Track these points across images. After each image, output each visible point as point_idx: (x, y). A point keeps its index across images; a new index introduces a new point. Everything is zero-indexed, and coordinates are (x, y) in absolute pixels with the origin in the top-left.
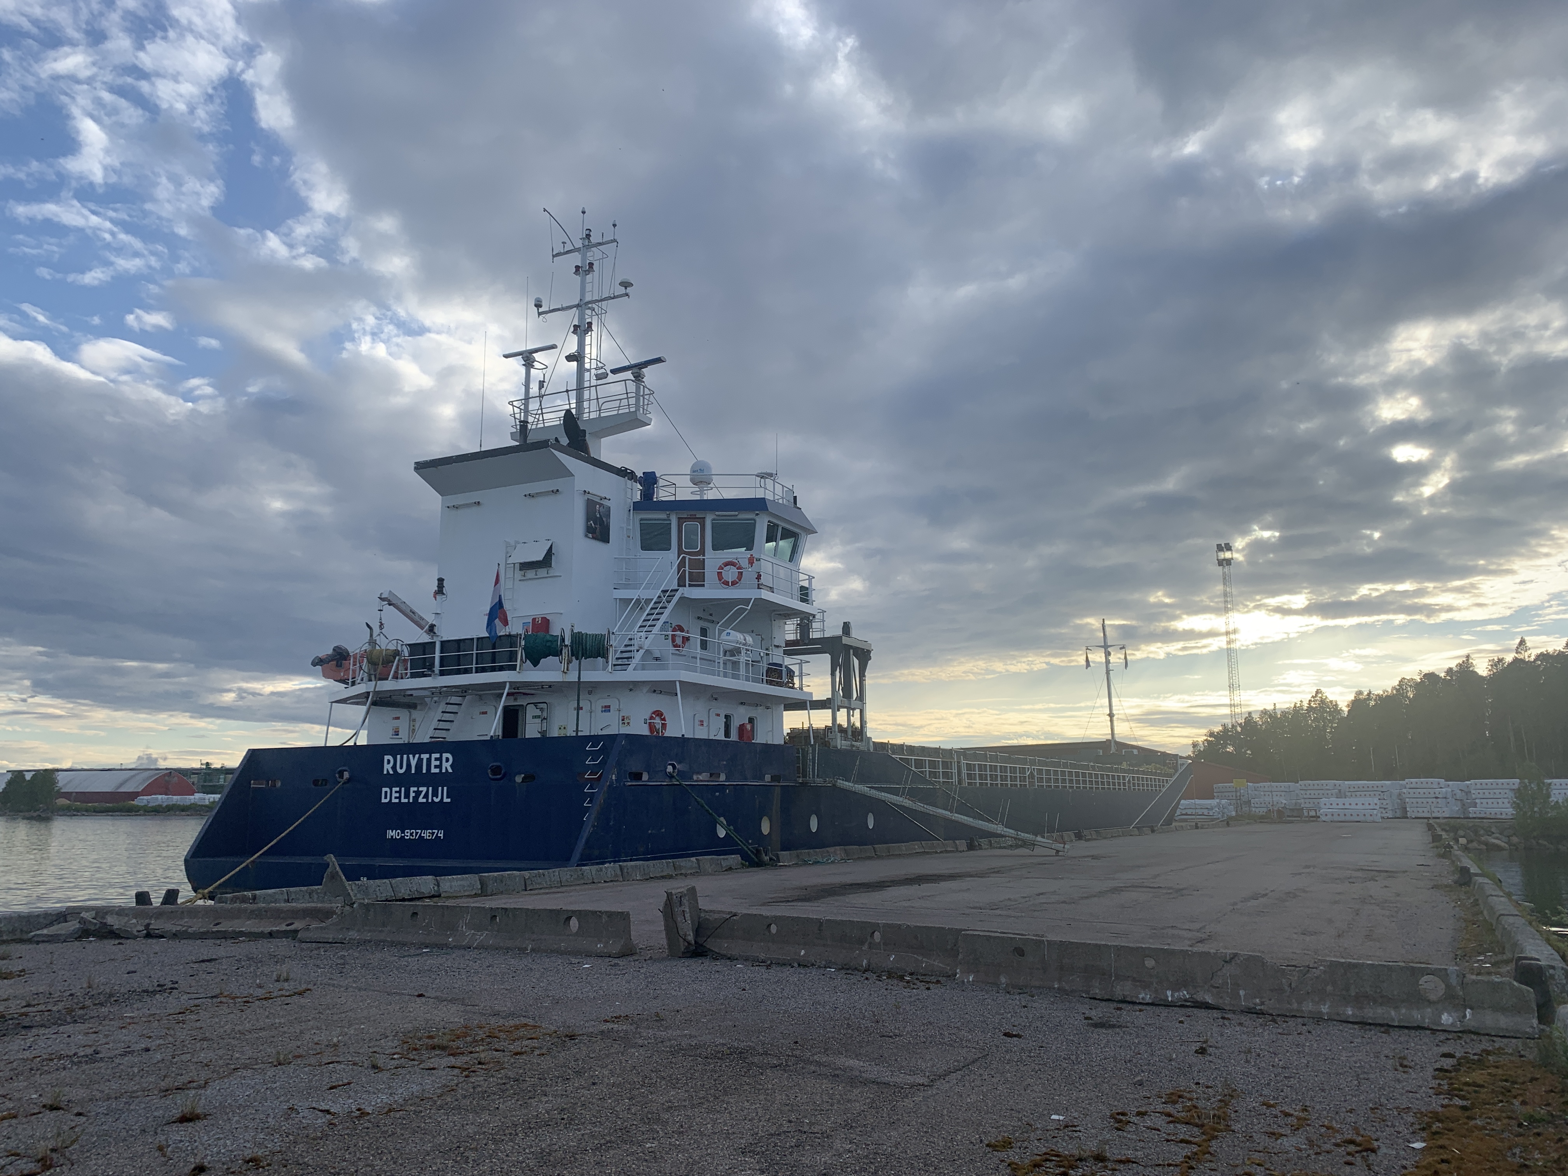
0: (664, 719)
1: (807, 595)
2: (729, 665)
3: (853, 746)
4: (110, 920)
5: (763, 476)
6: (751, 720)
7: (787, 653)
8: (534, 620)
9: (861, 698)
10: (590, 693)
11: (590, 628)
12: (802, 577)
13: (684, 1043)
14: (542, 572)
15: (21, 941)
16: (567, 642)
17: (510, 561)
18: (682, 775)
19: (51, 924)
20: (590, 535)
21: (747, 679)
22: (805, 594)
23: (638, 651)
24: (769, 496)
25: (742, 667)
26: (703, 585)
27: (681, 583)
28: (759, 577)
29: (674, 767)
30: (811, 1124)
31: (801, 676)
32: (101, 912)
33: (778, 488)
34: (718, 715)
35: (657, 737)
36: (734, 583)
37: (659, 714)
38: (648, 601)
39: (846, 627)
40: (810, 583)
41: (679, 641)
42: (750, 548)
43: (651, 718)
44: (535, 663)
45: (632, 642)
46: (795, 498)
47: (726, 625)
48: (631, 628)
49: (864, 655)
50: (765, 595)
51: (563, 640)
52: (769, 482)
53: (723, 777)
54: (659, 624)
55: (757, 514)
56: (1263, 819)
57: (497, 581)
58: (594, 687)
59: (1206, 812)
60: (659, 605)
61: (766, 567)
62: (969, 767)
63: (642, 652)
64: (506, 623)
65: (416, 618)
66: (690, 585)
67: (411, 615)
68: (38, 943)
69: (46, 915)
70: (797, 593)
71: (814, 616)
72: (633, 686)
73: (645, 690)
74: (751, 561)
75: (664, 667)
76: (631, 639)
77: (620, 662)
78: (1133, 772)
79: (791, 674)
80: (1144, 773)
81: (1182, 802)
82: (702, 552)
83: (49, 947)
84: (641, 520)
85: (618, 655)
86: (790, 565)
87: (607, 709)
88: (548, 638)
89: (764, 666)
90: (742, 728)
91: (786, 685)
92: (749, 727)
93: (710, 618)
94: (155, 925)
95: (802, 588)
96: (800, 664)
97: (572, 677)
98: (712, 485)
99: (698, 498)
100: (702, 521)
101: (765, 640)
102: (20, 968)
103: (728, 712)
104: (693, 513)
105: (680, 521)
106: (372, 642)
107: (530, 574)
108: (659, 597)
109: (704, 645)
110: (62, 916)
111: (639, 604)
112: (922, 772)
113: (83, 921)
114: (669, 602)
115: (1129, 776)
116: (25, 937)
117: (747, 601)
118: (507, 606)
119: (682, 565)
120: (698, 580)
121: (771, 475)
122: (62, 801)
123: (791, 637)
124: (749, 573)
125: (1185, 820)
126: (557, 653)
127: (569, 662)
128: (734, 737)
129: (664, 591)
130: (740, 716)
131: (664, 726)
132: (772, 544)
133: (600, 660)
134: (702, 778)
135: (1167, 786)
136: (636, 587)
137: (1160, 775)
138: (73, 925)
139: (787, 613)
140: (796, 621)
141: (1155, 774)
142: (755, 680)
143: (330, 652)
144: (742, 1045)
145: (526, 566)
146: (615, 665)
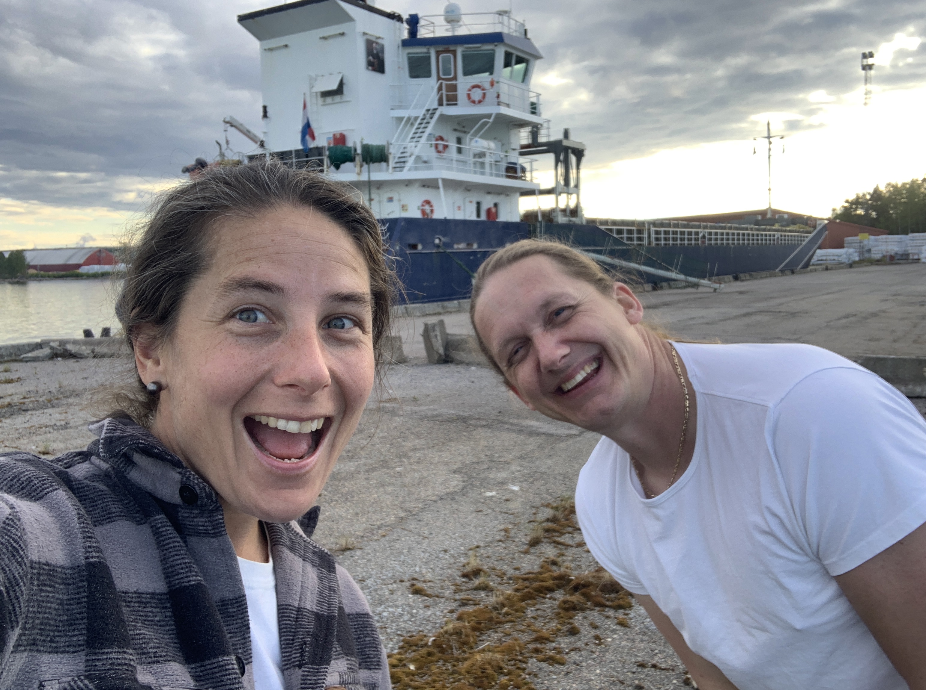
0: (431, 206)
1: (535, 108)
2: (478, 165)
3: (570, 221)
4: (69, 347)
5: (501, 13)
6: (496, 205)
7: (522, 154)
8: (334, 135)
9: (577, 186)
10: (378, 188)
11: (374, 141)
12: (532, 94)
13: (430, 413)
14: (337, 98)
15: (16, 361)
16: (359, 151)
17: (315, 90)
18: (446, 245)
19: (33, 350)
20: (370, 68)
21: (491, 175)
22: (534, 109)
23: (410, 156)
24: (505, 31)
25: (487, 166)
26: (456, 104)
27: (441, 104)
28: (498, 96)
29: (440, 240)
30: (500, 457)
31: (531, 171)
32: (63, 343)
33: (513, 22)
34: (471, 202)
35: (427, 219)
36: (480, 102)
37: (428, 202)
38: (416, 118)
39: (566, 134)
40: (538, 99)
41: (441, 148)
42: (491, 73)
43: (423, 205)
44: (337, 167)
45: (406, 150)
46: (526, 31)
47: (475, 135)
48: (404, 140)
49: (579, 154)
50: (504, 110)
51: (355, 150)
52: (505, 18)
53: (475, 246)
54: (425, 135)
55: (496, 46)
56: (878, 262)
57: (305, 107)
58: (380, 185)
59: (836, 258)
60: (424, 121)
61: (504, 88)
62: (657, 233)
63: (413, 157)
64: (313, 138)
65: (252, 136)
66: (448, 105)
67: (247, 134)
68: (27, 362)
69: (29, 345)
70: (528, 108)
71: (541, 125)
72: (408, 183)
73: (417, 185)
74: (492, 84)
75: (430, 168)
76: (404, 148)
77: (398, 165)
78: (782, 231)
79: (523, 170)
80: (790, 231)
81: (818, 251)
82: (455, 78)
83: (34, 364)
84: (409, 54)
85: (396, 160)
86: (522, 86)
87: (391, 200)
88: (344, 148)
89: (504, 165)
90: (489, 211)
91: (520, 178)
92: (494, 210)
93: (464, 129)
94: (98, 349)
95: (533, 104)
96: (531, 162)
97: (364, 177)
98: (461, 23)
99: (449, 34)
100: (454, 53)
101: (505, 145)
102: (17, 377)
103: (479, 199)
104: (447, 46)
105: (438, 53)
106: (222, 155)
107: (329, 100)
108: (424, 115)
109: (459, 151)
110: (39, 346)
111: (410, 121)
112: (621, 238)
113: (52, 348)
114: (431, 118)
115: (778, 234)
116: (18, 358)
117: (489, 116)
118: (314, 125)
119: (440, 89)
120: (452, 100)
121: (506, 12)
122: (32, 271)
123: (525, 142)
124: (491, 93)
125: (820, 265)
126: (352, 159)
127: (361, 166)
128: (483, 217)
129: (428, 110)
130: (488, 202)
131: (432, 211)
132: (509, 69)
133: (384, 164)
134: (461, 247)
135: (807, 240)
136: (406, 107)
137: (803, 232)
138: (46, 351)
139: (521, 124)
140: (529, 129)
141: (799, 232)
142: (498, 176)
143: (193, 162)
144: (465, 414)
145: (326, 94)
146: (395, 168)
